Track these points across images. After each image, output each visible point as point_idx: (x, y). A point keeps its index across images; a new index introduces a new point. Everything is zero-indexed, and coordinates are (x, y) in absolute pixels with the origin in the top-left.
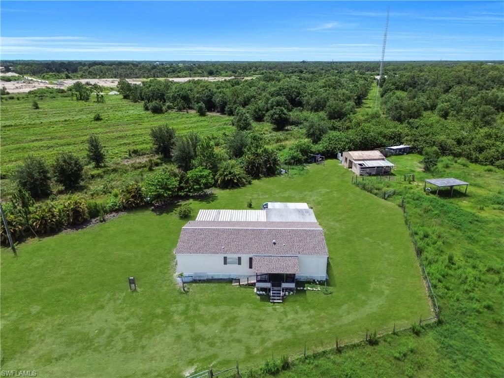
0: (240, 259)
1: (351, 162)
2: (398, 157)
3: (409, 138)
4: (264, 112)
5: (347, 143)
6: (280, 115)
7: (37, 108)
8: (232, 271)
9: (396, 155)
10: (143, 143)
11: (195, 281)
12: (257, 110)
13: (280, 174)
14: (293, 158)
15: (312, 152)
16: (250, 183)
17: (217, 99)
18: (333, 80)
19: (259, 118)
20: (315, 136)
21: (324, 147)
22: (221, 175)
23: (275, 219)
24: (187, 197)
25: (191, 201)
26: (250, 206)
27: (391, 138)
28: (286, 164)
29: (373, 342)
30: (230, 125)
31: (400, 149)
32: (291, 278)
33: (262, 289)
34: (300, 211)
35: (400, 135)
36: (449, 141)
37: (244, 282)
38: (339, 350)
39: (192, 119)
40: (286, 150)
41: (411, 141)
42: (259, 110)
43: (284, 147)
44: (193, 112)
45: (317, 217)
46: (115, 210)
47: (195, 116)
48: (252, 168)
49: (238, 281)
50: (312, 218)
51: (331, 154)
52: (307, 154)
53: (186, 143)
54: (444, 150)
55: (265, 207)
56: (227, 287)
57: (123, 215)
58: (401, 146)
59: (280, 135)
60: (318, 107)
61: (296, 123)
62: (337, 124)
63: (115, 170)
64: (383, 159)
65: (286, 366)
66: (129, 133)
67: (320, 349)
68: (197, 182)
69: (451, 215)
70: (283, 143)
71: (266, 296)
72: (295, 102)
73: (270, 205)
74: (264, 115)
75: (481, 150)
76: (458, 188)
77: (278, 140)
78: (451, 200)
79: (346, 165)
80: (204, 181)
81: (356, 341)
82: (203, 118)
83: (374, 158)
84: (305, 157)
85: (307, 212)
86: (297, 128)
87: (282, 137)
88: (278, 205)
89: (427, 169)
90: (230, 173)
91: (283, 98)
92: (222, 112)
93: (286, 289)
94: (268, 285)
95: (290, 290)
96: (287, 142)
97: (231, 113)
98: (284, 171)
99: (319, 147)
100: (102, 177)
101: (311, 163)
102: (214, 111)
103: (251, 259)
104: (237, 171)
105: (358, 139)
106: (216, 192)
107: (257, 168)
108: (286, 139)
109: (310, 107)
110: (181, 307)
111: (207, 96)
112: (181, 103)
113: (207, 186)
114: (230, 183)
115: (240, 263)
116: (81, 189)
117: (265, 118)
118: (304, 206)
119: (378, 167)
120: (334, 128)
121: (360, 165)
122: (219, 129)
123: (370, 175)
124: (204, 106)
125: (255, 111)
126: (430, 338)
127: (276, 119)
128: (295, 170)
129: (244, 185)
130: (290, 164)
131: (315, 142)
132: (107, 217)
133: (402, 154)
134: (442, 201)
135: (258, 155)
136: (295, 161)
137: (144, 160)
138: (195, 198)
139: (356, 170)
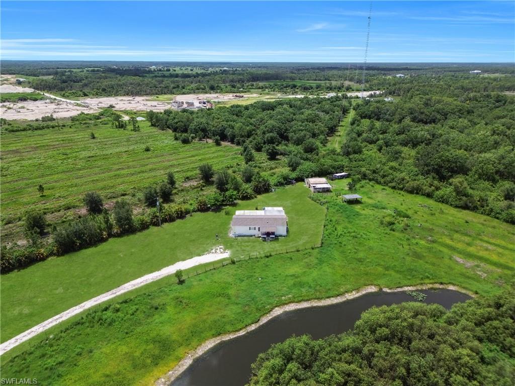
0: (255, 228)
1: (310, 185)
2: (340, 180)
3: (347, 169)
4: (262, 145)
5: (310, 172)
6: (272, 150)
7: (94, 138)
8: (252, 232)
9: (339, 179)
10: (188, 171)
11: (239, 236)
12: (257, 144)
13: (272, 191)
14: (279, 182)
15: (289, 179)
16: (256, 197)
17: (229, 132)
18: (313, 115)
19: (259, 150)
20: (293, 167)
21: (296, 175)
22: (241, 193)
23: (268, 214)
24: (226, 205)
25: (228, 206)
26: (257, 209)
27: (338, 168)
28: (275, 185)
29: (298, 251)
30: (239, 154)
31: (341, 176)
32: (273, 233)
33: (263, 238)
34: (279, 211)
35: (343, 167)
36: (368, 172)
37: (257, 236)
38: (287, 253)
39: (212, 149)
40: (275, 176)
41: (348, 170)
42: (259, 143)
43: (274, 174)
44: (210, 141)
45: (286, 213)
46: (194, 211)
47: (213, 146)
48: (257, 189)
49: (255, 235)
50: (283, 214)
51: (300, 179)
52: (286, 180)
53: (221, 176)
54: (364, 177)
55: (264, 209)
56: (251, 238)
57: (199, 213)
58: (343, 174)
59: (272, 163)
60: (298, 142)
61: (283, 154)
62: (309, 156)
63: (182, 190)
64: (327, 183)
65: (271, 256)
66: (175, 162)
67: (281, 252)
68: (231, 197)
69: (347, 212)
70: (274, 171)
71: (264, 240)
72: (284, 137)
73: (266, 208)
74: (262, 147)
75: (384, 176)
76: (359, 199)
77: (271, 169)
78: (353, 206)
79: (308, 186)
80: (234, 197)
81: (293, 251)
82: (219, 148)
83: (321, 182)
84: (286, 181)
85: (282, 211)
86: (283, 157)
87: (273, 166)
88: (270, 208)
89: (350, 189)
90: (246, 192)
91: (274, 134)
92: (232, 142)
93: (272, 238)
94: (265, 236)
95: (273, 238)
96: (276, 170)
97: (238, 144)
98: (273, 190)
99: (294, 175)
100: (177, 194)
101: (289, 184)
102: (226, 141)
103: (259, 228)
104: (249, 191)
105: (317, 170)
106: (239, 202)
107: (259, 189)
108: (276, 167)
109: (293, 142)
110: (236, 243)
111: (221, 130)
112: (201, 134)
113: (235, 199)
114: (246, 198)
115: (255, 229)
116: (172, 201)
117: (263, 149)
118: (281, 209)
119: (323, 188)
120: (307, 159)
121: (314, 187)
122: (233, 159)
123: (319, 192)
124: (219, 138)
125: (256, 144)
126: (317, 250)
127: (270, 153)
128: (280, 190)
129: (253, 198)
130: (277, 185)
131: (294, 170)
132: (193, 214)
133: (343, 178)
134: (348, 206)
135: (260, 182)
136: (280, 184)
137: (194, 183)
138: (229, 205)
139: (312, 189)
